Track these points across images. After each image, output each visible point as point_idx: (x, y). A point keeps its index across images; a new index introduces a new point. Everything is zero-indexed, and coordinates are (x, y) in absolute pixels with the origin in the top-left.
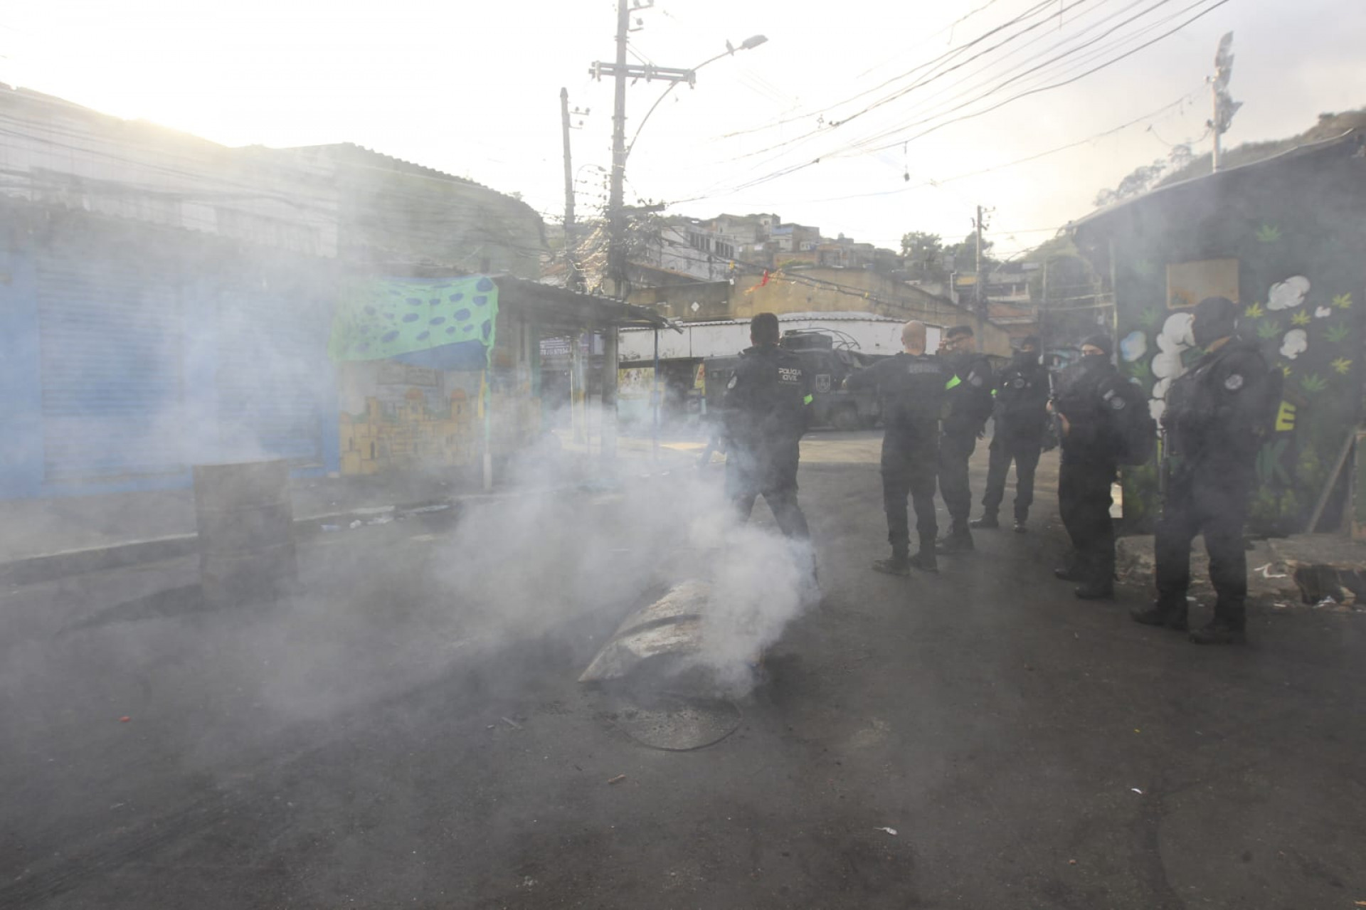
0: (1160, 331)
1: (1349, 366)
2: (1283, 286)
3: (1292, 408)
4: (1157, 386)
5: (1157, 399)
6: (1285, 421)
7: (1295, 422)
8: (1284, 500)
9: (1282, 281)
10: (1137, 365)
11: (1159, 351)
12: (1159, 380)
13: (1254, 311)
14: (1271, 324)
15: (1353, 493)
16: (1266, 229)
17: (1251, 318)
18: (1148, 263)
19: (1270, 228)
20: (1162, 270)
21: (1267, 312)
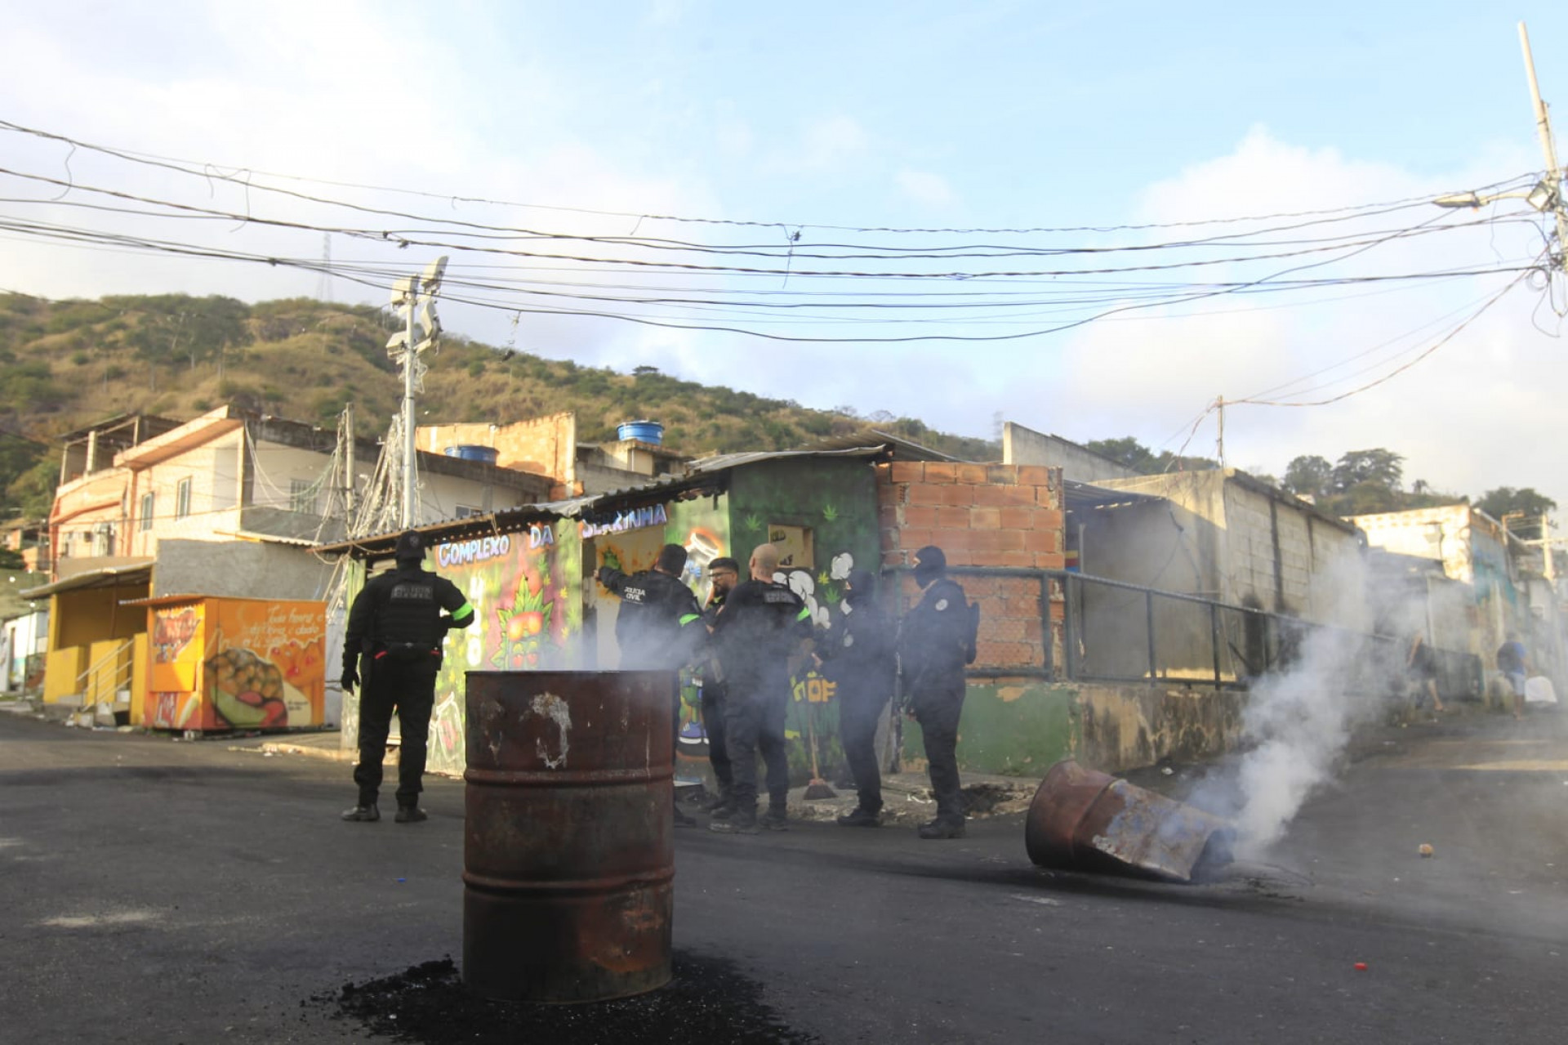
2: (839, 559)
9: (839, 556)
13: (823, 579)
14: (833, 592)
15: (899, 734)
16: (828, 507)
17: (821, 584)
18: (757, 520)
19: (832, 507)
20: (766, 529)
21: (831, 580)
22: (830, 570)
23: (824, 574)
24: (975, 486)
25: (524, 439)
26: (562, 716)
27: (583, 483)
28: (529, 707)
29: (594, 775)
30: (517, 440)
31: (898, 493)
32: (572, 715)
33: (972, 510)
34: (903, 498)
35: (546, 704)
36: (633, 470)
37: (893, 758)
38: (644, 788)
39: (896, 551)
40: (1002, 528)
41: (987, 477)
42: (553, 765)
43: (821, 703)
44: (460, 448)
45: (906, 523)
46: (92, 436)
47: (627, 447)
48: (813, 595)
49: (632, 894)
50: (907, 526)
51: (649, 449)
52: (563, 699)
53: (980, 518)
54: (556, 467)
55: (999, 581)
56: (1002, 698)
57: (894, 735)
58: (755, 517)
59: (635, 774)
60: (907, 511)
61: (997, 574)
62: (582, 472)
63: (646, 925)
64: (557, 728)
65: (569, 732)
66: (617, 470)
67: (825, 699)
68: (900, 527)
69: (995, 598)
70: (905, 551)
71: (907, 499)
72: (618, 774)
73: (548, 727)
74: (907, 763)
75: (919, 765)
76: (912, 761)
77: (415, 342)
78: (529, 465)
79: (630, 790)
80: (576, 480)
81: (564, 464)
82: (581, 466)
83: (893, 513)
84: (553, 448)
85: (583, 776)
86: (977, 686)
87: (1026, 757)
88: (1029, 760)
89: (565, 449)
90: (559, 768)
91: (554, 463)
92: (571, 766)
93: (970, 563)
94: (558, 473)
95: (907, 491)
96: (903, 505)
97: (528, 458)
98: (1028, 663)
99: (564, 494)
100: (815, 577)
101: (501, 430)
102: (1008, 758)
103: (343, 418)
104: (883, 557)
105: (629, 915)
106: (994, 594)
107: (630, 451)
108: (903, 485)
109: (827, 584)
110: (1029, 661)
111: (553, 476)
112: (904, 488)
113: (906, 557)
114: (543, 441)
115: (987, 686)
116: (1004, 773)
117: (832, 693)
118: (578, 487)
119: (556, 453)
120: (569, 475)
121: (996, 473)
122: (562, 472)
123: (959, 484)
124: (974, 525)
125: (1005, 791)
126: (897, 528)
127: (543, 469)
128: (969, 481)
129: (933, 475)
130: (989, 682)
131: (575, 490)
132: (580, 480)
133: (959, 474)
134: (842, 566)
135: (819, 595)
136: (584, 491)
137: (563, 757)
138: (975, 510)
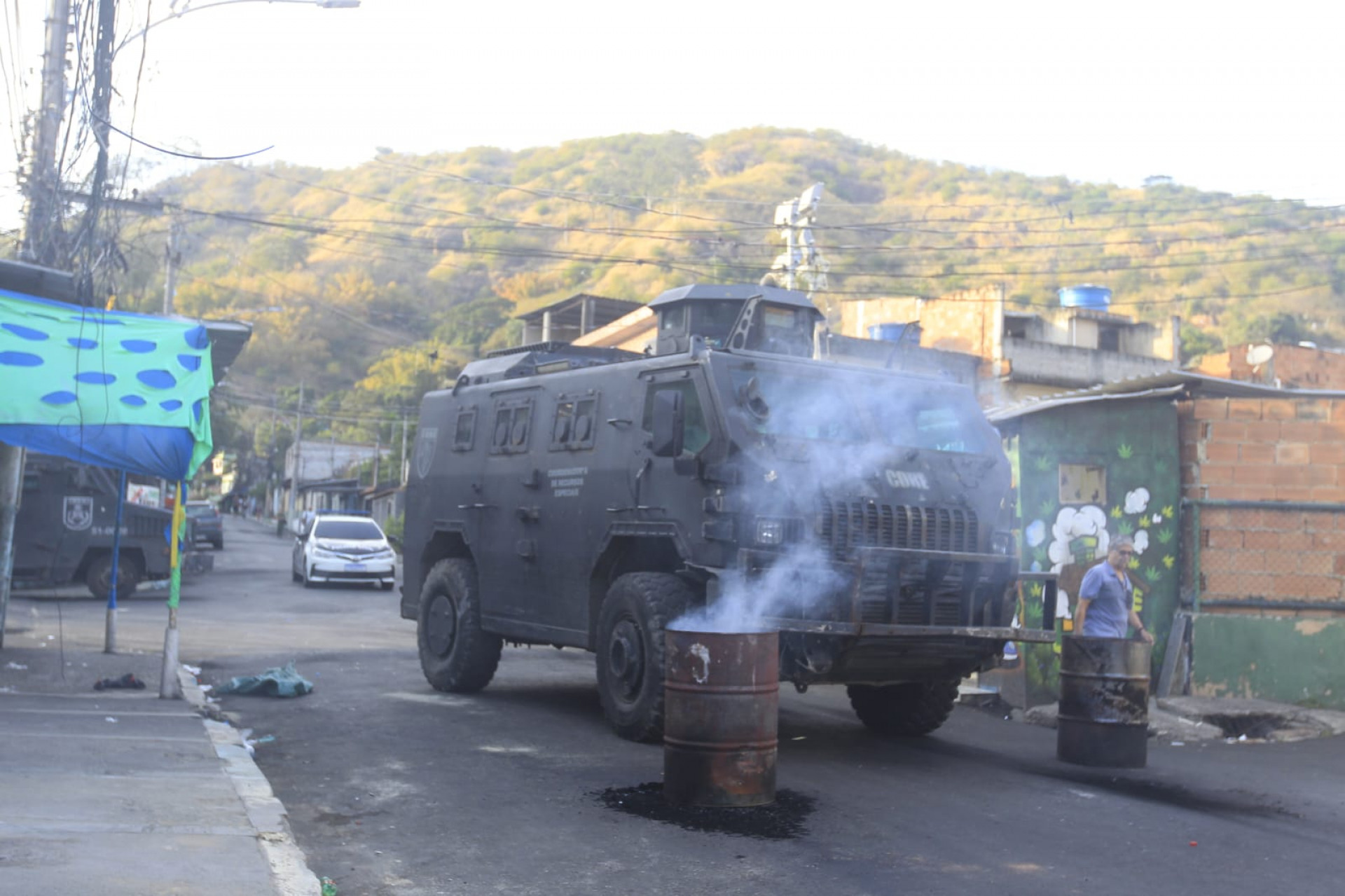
0: (1054, 521)
1: (1173, 562)
2: (1134, 494)
9: (1134, 491)
10: (1038, 551)
11: (1054, 539)
12: (1054, 562)
14: (1127, 525)
15: (1190, 660)
16: (1123, 447)
17: (1114, 517)
18: (1048, 461)
19: (1127, 447)
20: (1057, 469)
21: (1125, 515)
22: (1123, 505)
23: (1118, 508)
24: (1283, 422)
25: (950, 314)
26: (705, 656)
27: (1010, 362)
28: (689, 650)
29: (722, 688)
30: (943, 315)
31: (1200, 430)
32: (711, 655)
33: (1278, 446)
34: (1205, 435)
35: (697, 649)
36: (1074, 344)
37: (1185, 681)
38: (751, 697)
39: (1198, 485)
40: (1311, 463)
41: (1296, 412)
42: (700, 681)
44: (882, 327)
45: (1208, 458)
47: (1068, 315)
48: (1106, 527)
49: (743, 753)
50: (1208, 462)
51: (1093, 315)
52: (706, 646)
53: (1286, 454)
54: (982, 343)
55: (1305, 516)
56: (1300, 631)
57: (1186, 660)
58: (1045, 459)
59: (745, 689)
60: (1208, 447)
61: (1302, 509)
62: (1010, 348)
63: (751, 771)
64: (702, 662)
65: (709, 665)
66: (1051, 345)
68: (1201, 462)
69: (1299, 533)
70: (1205, 485)
71: (1209, 436)
72: (735, 688)
73: (697, 661)
74: (1198, 687)
75: (1210, 689)
76: (1203, 685)
77: (796, 263)
78: (956, 341)
79: (743, 697)
80: (1003, 359)
81: (991, 341)
82: (1009, 342)
83: (1194, 448)
84: (980, 323)
85: (716, 689)
86: (1274, 617)
87: (1326, 690)
88: (1328, 692)
89: (991, 325)
90: (704, 683)
91: (980, 339)
92: (709, 683)
93: (1274, 498)
94: (985, 350)
95: (1210, 428)
96: (1205, 442)
97: (955, 334)
98: (1336, 598)
99: (991, 372)
100: (1107, 511)
101: (927, 304)
104: (1183, 492)
105: (741, 765)
106: (1299, 528)
107: (1071, 319)
108: (1205, 422)
109: (1119, 519)
110: (1337, 595)
111: (979, 354)
112: (1207, 425)
113: (1207, 492)
114: (970, 316)
115: (1285, 618)
116: (1300, 703)
118: (1006, 365)
119: (983, 328)
120: (996, 352)
121: (1306, 409)
122: (989, 350)
123: (1265, 420)
124: (1279, 460)
125: (1289, 721)
126: (1198, 463)
127: (970, 345)
128: (1277, 417)
129: (1238, 412)
130: (1290, 614)
131: (1002, 369)
132: (1007, 357)
133: (1266, 410)
134: (1137, 500)
135: (1112, 527)
136: (1011, 369)
137: (705, 678)
138: (1282, 445)
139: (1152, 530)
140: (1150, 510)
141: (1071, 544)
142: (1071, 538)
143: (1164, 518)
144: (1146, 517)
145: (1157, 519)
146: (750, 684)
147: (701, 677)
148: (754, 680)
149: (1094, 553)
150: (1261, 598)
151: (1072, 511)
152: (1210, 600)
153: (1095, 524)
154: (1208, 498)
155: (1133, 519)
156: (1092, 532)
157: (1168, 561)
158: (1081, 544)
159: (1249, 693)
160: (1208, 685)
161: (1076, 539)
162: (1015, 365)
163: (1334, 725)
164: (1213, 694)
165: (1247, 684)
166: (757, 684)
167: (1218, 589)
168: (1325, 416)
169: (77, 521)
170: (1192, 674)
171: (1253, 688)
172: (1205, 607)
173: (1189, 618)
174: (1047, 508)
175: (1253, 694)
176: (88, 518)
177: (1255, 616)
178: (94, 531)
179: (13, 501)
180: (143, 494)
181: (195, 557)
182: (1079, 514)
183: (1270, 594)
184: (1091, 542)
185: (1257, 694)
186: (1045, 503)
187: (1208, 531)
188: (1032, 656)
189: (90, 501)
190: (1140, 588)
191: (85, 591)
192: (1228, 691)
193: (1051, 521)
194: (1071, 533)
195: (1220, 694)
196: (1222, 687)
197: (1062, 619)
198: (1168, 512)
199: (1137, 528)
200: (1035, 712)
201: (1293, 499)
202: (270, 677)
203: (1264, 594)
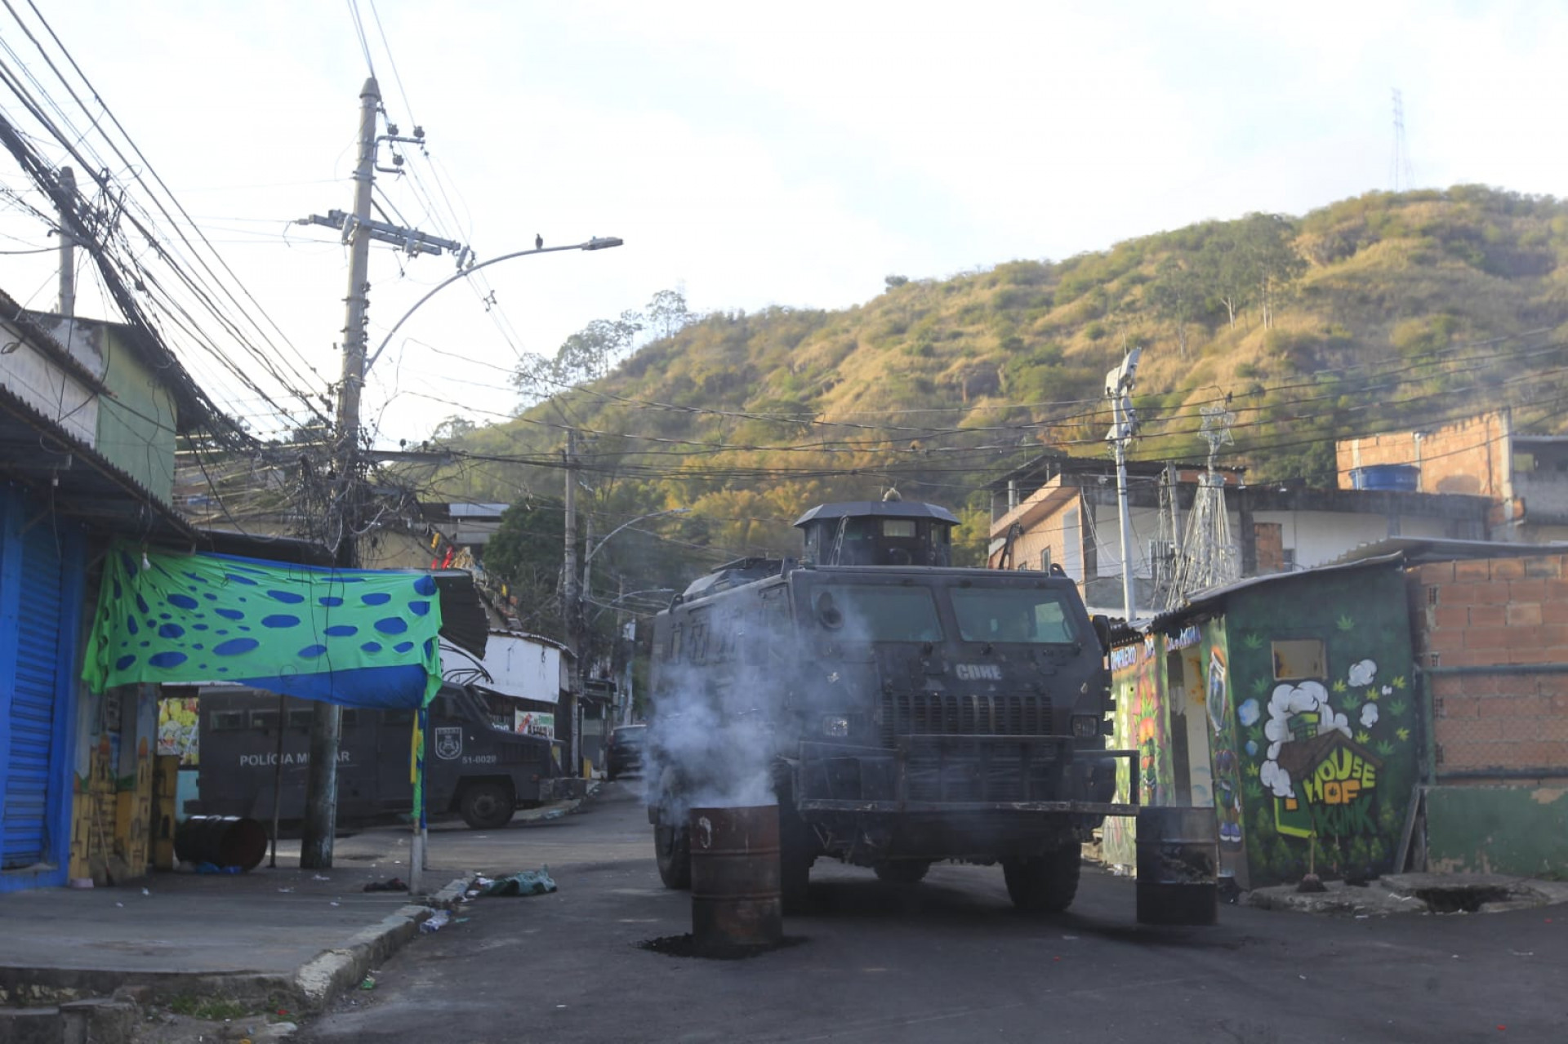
0: (1269, 699)
1: (1408, 734)
2: (1359, 667)
3: (1372, 769)
4: (1270, 748)
5: (1271, 760)
6: (1368, 779)
7: (1375, 780)
8: (1373, 847)
9: (1358, 664)
10: (1253, 730)
11: (1270, 717)
12: (1272, 743)
13: (1339, 687)
14: (1353, 698)
15: (1426, 837)
16: (1343, 618)
17: (1337, 691)
18: (1257, 639)
19: (1347, 618)
20: (1269, 646)
21: (1349, 688)
22: (1348, 678)
23: (1340, 682)
24: (1512, 582)
25: (1451, 448)
26: (709, 827)
27: (1523, 501)
28: (699, 823)
29: (722, 851)
30: (1444, 450)
31: (1428, 596)
32: (712, 826)
33: (1508, 607)
34: (1433, 599)
35: (704, 822)
37: (1423, 859)
38: (746, 858)
39: (1429, 653)
40: (1544, 623)
41: (1525, 570)
42: (705, 847)
43: (1341, 804)
45: (1437, 624)
46: (1010, 484)
48: (1328, 703)
49: (742, 903)
50: (1437, 628)
52: (709, 819)
53: (1517, 614)
54: (1490, 480)
55: (1539, 678)
56: (1537, 800)
57: (1421, 835)
58: (1255, 636)
59: (740, 851)
60: (1437, 612)
61: (1538, 671)
63: (749, 917)
64: (707, 832)
65: (711, 833)
67: (1346, 800)
68: (1431, 629)
69: (1534, 697)
70: (1436, 653)
71: (1438, 601)
72: (732, 851)
73: (704, 831)
74: (1434, 864)
75: (1447, 865)
76: (1439, 861)
78: (1461, 481)
79: (738, 858)
80: (1515, 498)
81: (1499, 477)
83: (1424, 615)
84: (1485, 457)
85: (717, 852)
86: (1509, 787)
89: (1499, 458)
91: (1487, 477)
92: (712, 847)
93: (1507, 661)
94: (1494, 489)
95: (1438, 593)
96: (1433, 607)
97: (1459, 472)
99: (1502, 515)
100: (1328, 685)
101: (1427, 438)
102: (1546, 862)
103: (1163, 478)
104: (1418, 660)
105: (740, 912)
106: (1533, 692)
108: (1432, 587)
109: (1343, 693)
111: (1487, 494)
112: (1435, 590)
113: (1439, 659)
114: (1474, 449)
115: (1520, 788)
117: (1354, 795)
118: (1518, 505)
119: (1489, 463)
120: (1506, 491)
121: (1535, 566)
122: (1498, 488)
123: (1494, 581)
124: (1510, 622)
125: (1512, 893)
126: (1428, 631)
127: (1477, 485)
128: (1506, 577)
129: (1465, 574)
130: (1526, 783)
131: (1515, 510)
132: (1520, 496)
133: (1493, 570)
134: (1362, 673)
135: (1335, 702)
136: (1525, 509)
137: (709, 844)
138: (1513, 606)
139: (1382, 704)
140: (1378, 680)
141: (1289, 721)
142: (1290, 715)
143: (1395, 689)
144: (1374, 690)
145: (1386, 691)
146: (744, 847)
147: (706, 843)
148: (747, 842)
149: (1316, 730)
150: (1501, 768)
151: (1289, 687)
152: (1443, 772)
153: (1315, 699)
154: (1440, 667)
155: (1360, 691)
156: (1313, 707)
157: (1403, 734)
158: (1301, 721)
159: (1487, 867)
160: (1445, 861)
161: (1295, 716)
162: (1530, 504)
163: (1553, 896)
164: (1450, 870)
165: (1485, 858)
166: (750, 847)
167: (1456, 761)
168: (1555, 571)
169: (448, 751)
170: (1428, 849)
171: (1492, 863)
172: (1439, 779)
173: (1422, 792)
174: (1261, 686)
175: (1492, 868)
176: (459, 746)
177: (1487, 787)
178: (464, 759)
179: (335, 733)
180: (532, 720)
181: (564, 781)
182: (1297, 691)
183: (1510, 763)
184: (1313, 718)
185: (1495, 868)
186: (1257, 682)
187: (1441, 700)
188: (1253, 837)
189: (459, 730)
190: (1371, 763)
191: (461, 824)
192: (1465, 866)
193: (1265, 699)
194: (1289, 710)
195: (1457, 869)
196: (1460, 862)
197: (1283, 799)
198: (1400, 683)
199: (1365, 702)
200: (1255, 894)
201: (1527, 662)
202: (516, 878)
203: (1502, 763)
